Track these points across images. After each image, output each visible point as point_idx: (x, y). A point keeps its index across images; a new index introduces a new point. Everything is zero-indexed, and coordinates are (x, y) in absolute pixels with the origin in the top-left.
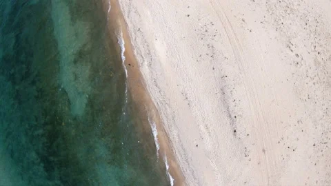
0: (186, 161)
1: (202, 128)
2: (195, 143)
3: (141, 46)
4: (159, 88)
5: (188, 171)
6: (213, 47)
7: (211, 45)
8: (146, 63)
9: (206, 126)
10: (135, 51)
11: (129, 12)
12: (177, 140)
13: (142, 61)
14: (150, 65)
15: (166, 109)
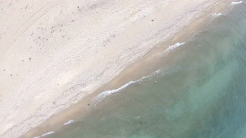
0: (169, 28)
1: (134, 19)
2: (151, 23)
3: (68, 98)
4: (104, 71)
5: (178, 24)
6: (52, 28)
7: (52, 30)
8: (83, 89)
9: (131, 15)
10: (74, 102)
11: (41, 115)
12: (152, 41)
13: (82, 94)
14: (84, 85)
15: (124, 58)
